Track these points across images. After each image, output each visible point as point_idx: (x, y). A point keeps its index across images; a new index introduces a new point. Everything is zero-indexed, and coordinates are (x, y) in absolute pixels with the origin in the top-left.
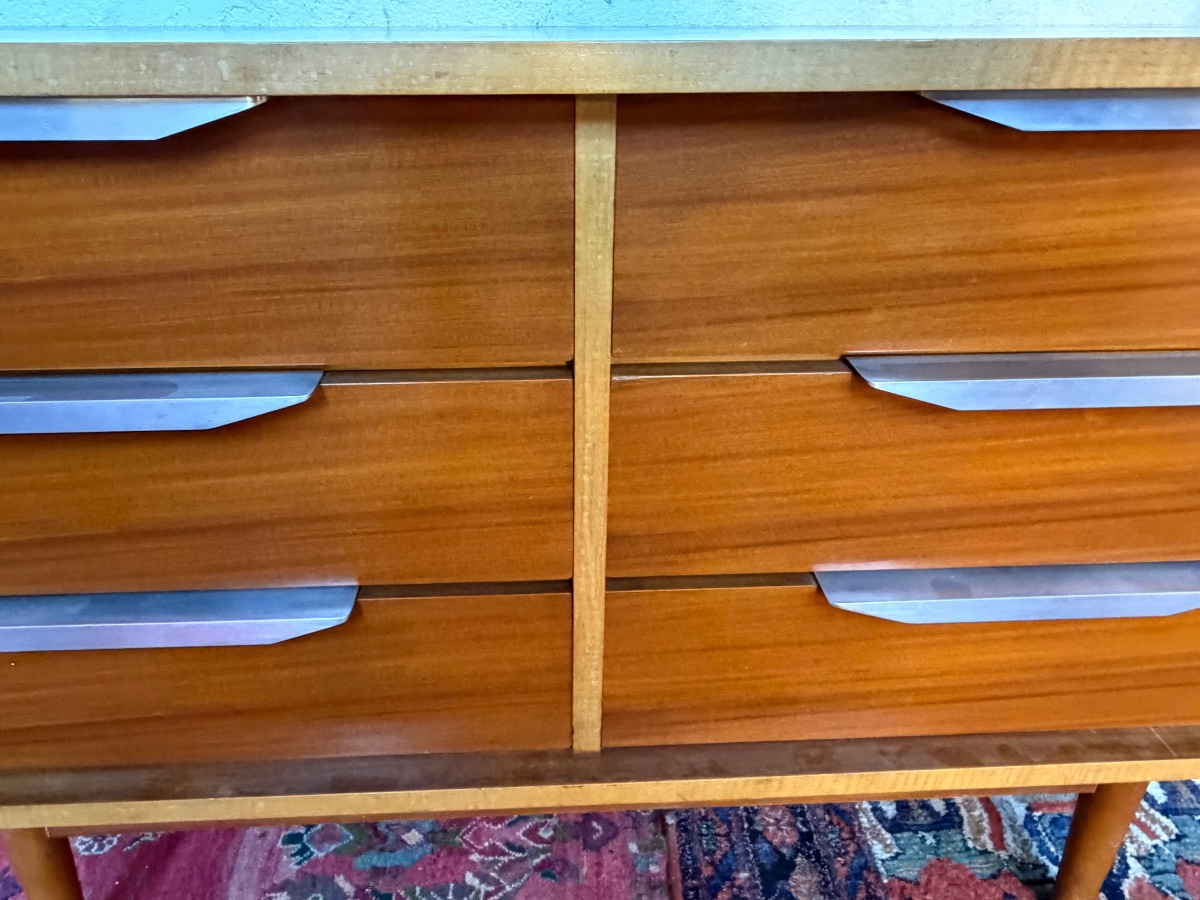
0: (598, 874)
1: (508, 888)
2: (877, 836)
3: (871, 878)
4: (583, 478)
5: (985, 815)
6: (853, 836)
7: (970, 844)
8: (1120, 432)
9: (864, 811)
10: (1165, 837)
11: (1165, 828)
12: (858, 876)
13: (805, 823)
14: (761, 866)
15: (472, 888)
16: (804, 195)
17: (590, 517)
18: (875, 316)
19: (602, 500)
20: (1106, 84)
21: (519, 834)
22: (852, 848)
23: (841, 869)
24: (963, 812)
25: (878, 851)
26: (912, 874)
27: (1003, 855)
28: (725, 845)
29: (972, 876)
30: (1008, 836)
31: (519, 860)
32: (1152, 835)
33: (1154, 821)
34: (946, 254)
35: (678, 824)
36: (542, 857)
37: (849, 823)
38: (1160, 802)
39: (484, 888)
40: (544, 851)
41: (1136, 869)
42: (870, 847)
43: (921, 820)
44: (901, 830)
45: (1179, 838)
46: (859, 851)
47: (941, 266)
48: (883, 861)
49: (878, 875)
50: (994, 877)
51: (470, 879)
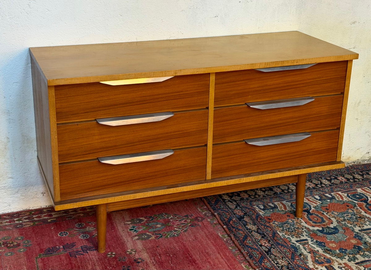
0: (203, 224)
1: (185, 229)
2: (260, 211)
3: (260, 217)
4: (209, 125)
5: (282, 206)
6: (255, 212)
7: (280, 210)
8: (286, 111)
9: (257, 208)
10: (319, 204)
11: (319, 203)
12: (258, 217)
13: (245, 211)
14: (237, 218)
15: (178, 230)
16: (239, 81)
17: (210, 132)
18: (250, 97)
19: (212, 129)
20: (274, 66)
21: (183, 222)
22: (255, 214)
23: (254, 217)
24: (278, 206)
25: (261, 213)
26: (269, 215)
27: (286, 210)
28: (229, 216)
29: (281, 214)
30: (287, 208)
31: (185, 225)
32: (316, 204)
33: (317, 202)
34: (258, 87)
35: (218, 214)
36: (190, 224)
37: (254, 210)
38: (318, 199)
39: (180, 230)
40: (190, 223)
41: (313, 209)
42: (259, 213)
43: (269, 208)
44: (265, 210)
45: (322, 203)
46: (257, 214)
47: (258, 89)
48: (262, 215)
49: (262, 216)
50: (285, 213)
51: (176, 229)
